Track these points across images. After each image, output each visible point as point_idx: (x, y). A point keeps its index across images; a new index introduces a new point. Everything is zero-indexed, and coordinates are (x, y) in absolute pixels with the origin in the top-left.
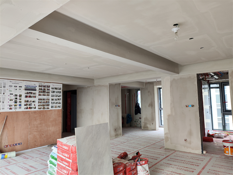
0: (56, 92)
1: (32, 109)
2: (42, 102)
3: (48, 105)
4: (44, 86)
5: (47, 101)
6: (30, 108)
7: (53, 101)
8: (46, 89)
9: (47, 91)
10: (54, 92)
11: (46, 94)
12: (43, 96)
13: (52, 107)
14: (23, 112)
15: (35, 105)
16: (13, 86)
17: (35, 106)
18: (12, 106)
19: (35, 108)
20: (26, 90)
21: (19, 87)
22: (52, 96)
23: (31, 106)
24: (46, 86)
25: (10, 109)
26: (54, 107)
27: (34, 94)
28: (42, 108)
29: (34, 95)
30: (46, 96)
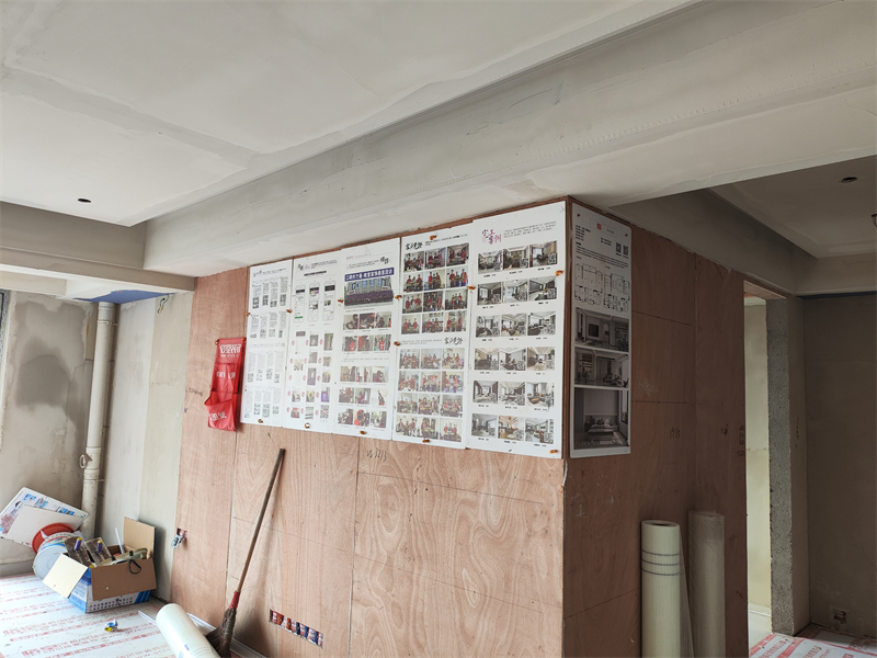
0: (507, 295)
1: (371, 426)
2: (420, 382)
3: (453, 410)
4: (435, 261)
5: (450, 372)
6: (363, 419)
7: (487, 377)
8: (445, 280)
9: (448, 293)
10: (494, 294)
11: (444, 316)
12: (429, 335)
13: (479, 427)
15: (382, 402)
17: (382, 409)
19: (383, 424)
22: (480, 332)
23: (366, 409)
24: (446, 256)
26: (494, 425)
27: (382, 324)
28: (418, 425)
29: (384, 332)
30: (442, 335)
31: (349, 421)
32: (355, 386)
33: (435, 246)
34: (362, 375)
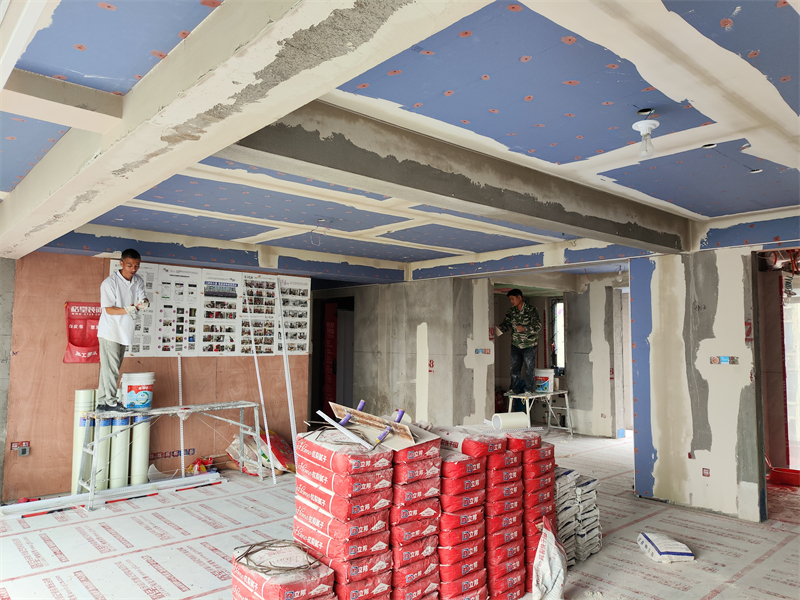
0: (291, 304)
1: (225, 351)
2: (253, 332)
3: (270, 342)
4: (260, 286)
5: (267, 328)
6: (220, 348)
8: (264, 294)
9: (266, 299)
10: (285, 302)
11: (264, 308)
12: (256, 314)
13: (281, 348)
14: (199, 358)
15: (232, 340)
16: (173, 284)
17: (233, 343)
18: (169, 340)
19: (233, 349)
20: (207, 294)
21: (190, 285)
23: (221, 344)
24: (265, 285)
25: (166, 349)
27: (230, 307)
28: (253, 349)
29: (232, 311)
30: (264, 315)
31: (211, 349)
32: (214, 334)
33: (260, 280)
34: (218, 329)
